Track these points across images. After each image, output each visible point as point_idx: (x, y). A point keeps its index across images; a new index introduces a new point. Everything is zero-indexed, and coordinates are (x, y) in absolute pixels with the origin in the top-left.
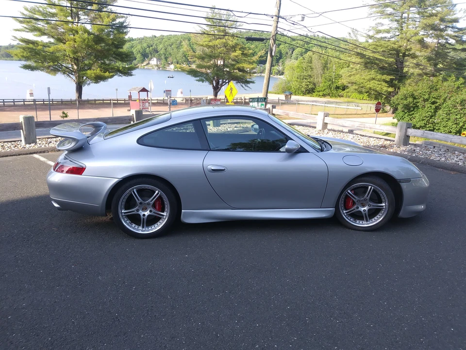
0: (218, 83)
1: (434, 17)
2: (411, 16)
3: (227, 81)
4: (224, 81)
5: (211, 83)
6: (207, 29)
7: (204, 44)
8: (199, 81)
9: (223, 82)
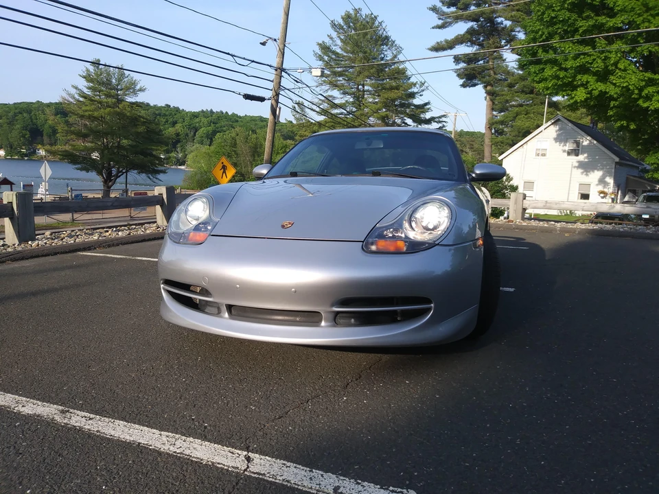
0: (109, 174)
1: (396, 91)
2: (366, 88)
3: (124, 171)
4: (121, 169)
5: (100, 173)
6: (89, 93)
7: (87, 114)
8: (81, 169)
9: (119, 172)
